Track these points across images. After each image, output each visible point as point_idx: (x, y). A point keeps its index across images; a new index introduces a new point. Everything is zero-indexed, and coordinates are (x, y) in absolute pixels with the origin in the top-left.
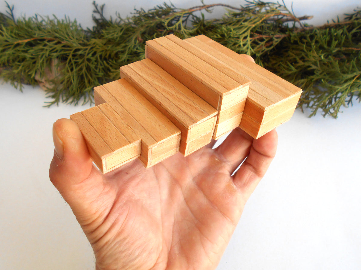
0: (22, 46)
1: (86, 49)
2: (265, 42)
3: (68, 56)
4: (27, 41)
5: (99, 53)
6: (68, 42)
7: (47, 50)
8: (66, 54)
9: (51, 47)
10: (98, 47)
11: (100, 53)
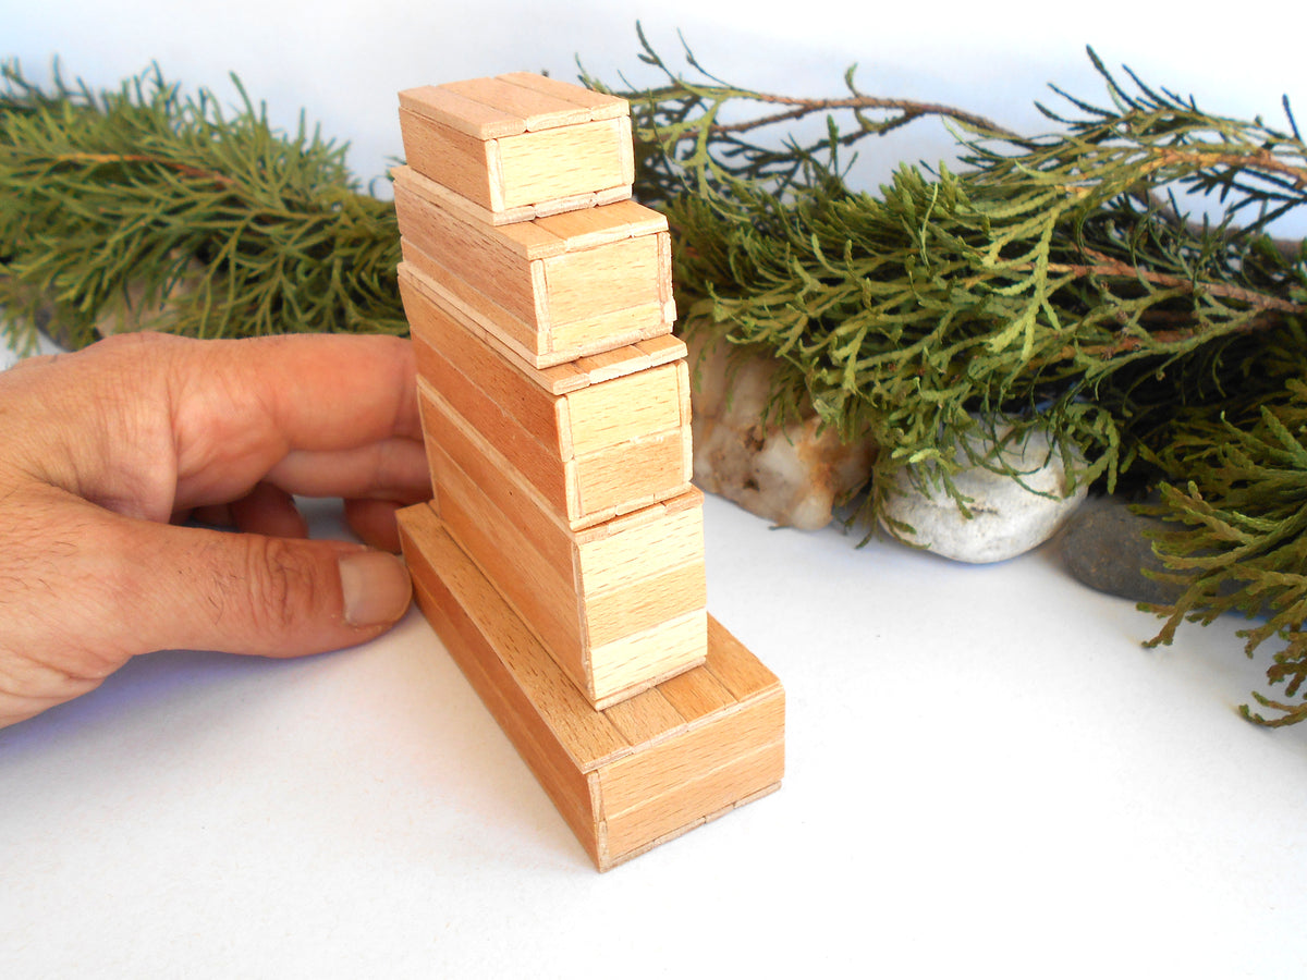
0: (83, 174)
1: (301, 223)
2: (1144, 302)
3: (225, 240)
4: (104, 159)
5: (343, 246)
6: (246, 187)
7: (158, 202)
8: (216, 233)
9: (177, 195)
10: (344, 219)
11: (347, 252)
